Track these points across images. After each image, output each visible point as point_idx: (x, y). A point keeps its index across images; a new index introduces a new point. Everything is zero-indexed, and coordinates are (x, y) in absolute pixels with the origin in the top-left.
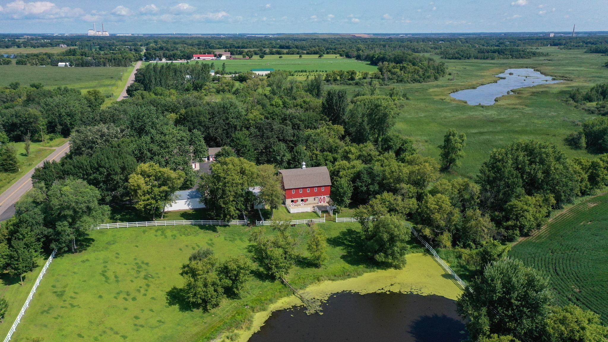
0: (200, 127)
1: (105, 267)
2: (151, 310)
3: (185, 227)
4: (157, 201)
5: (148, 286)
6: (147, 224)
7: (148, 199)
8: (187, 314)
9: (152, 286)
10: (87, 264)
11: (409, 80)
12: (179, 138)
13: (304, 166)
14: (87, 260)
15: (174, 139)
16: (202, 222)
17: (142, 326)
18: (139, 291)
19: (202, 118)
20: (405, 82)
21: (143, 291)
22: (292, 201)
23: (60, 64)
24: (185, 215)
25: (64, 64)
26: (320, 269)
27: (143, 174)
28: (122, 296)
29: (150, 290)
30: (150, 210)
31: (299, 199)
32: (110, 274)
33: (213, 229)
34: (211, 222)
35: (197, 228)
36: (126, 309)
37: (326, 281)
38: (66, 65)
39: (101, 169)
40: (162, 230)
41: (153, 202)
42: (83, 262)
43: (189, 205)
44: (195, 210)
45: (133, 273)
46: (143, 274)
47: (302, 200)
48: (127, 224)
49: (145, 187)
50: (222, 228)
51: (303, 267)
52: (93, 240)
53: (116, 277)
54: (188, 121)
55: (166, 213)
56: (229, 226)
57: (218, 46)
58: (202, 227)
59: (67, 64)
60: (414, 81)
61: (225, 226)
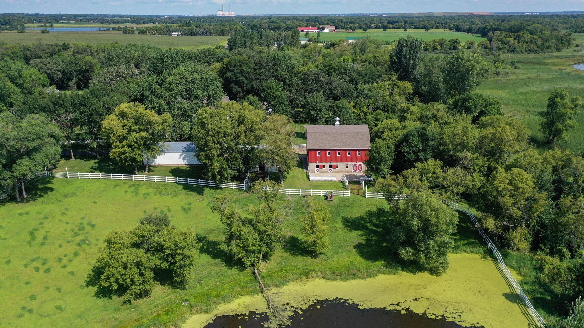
1: (41, 223)
2: (59, 290)
3: (165, 185)
4: (133, 150)
5: (76, 254)
6: (123, 177)
7: (123, 147)
8: (103, 301)
9: (82, 255)
10: (25, 217)
11: (523, 50)
13: (337, 123)
14: (27, 213)
16: (189, 181)
17: (30, 311)
18: (60, 260)
19: (245, 69)
21: (65, 261)
22: (317, 166)
23: (173, 33)
24: (176, 172)
25: (177, 33)
26: (317, 260)
27: (122, 116)
28: (35, 264)
29: (75, 262)
30: (126, 160)
31: (327, 164)
32: (40, 235)
33: (200, 191)
34: (200, 182)
35: (181, 187)
36: (27, 283)
37: (317, 280)
38: (178, 35)
39: (82, 108)
40: (137, 185)
41: (128, 150)
42: (21, 214)
43: (184, 159)
44: (191, 166)
45: (69, 235)
46: (79, 238)
47: (331, 166)
48: (101, 175)
49: (121, 132)
50: (212, 191)
51: (293, 255)
52: (52, 189)
53: (45, 238)
54: (230, 71)
55: (155, 166)
56: (221, 188)
57: (326, 22)
58: (186, 187)
59: (180, 33)
60: (529, 52)
61: (217, 188)
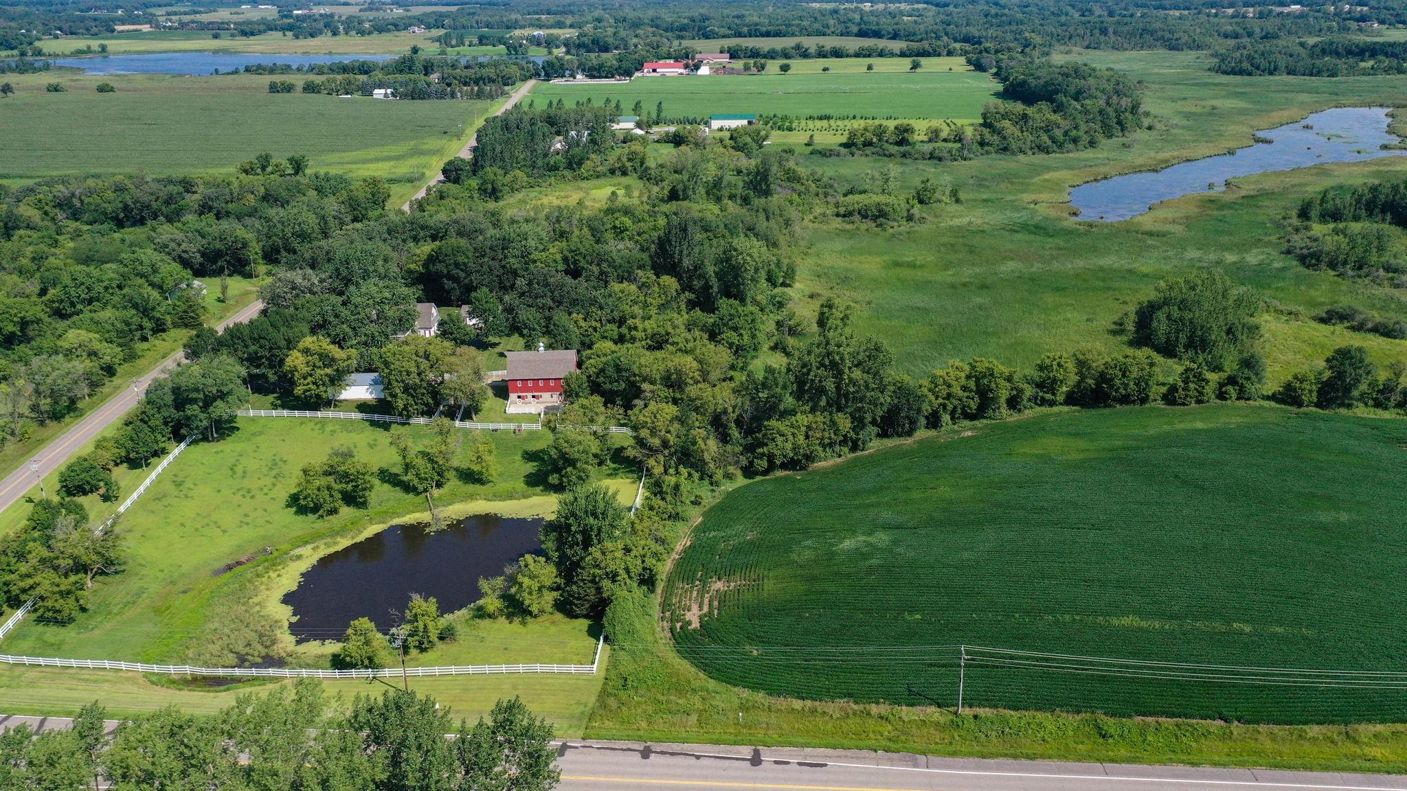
0: (458, 271)
1: (238, 460)
2: (265, 510)
3: (351, 421)
4: (318, 386)
5: (274, 485)
6: (308, 414)
7: (308, 384)
8: (301, 518)
9: (279, 486)
10: (220, 455)
12: (378, 300)
13: (542, 349)
14: (222, 451)
15: (371, 302)
16: (376, 417)
17: (247, 524)
18: (262, 489)
20: (1013, 153)
21: (265, 490)
22: (519, 397)
23: (376, 91)
24: (362, 407)
25: (383, 91)
26: (485, 487)
27: (306, 351)
28: (241, 493)
29: (275, 490)
30: (311, 397)
31: (530, 395)
32: (239, 469)
33: (386, 426)
34: (387, 418)
35: (367, 424)
36: (239, 506)
37: (480, 502)
38: (386, 95)
39: (262, 341)
40: (323, 422)
41: (314, 387)
42: (217, 452)
43: (371, 393)
44: (380, 400)
45: (265, 470)
46: (274, 472)
47: (533, 397)
48: (285, 413)
49: (305, 369)
50: (400, 427)
51: (465, 483)
52: (238, 429)
53: (244, 472)
54: (440, 262)
55: (340, 401)
56: (409, 424)
57: (724, 31)
58: (373, 423)
59: (389, 91)
60: (1036, 150)
61: (404, 424)
